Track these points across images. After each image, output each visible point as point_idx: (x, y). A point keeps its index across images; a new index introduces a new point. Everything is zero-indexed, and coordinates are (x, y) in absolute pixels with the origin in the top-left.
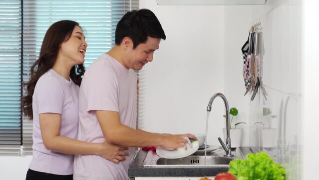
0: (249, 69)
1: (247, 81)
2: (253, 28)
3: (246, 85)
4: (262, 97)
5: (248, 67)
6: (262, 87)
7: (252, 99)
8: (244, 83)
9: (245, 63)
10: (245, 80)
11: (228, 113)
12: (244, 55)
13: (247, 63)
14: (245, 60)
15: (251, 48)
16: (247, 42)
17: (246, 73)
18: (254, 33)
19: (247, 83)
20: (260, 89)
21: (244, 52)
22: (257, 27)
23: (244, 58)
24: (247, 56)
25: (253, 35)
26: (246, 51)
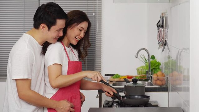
0: (160, 35)
1: (159, 41)
2: (163, 14)
3: (159, 44)
4: (168, 51)
5: (160, 34)
6: (168, 46)
7: (163, 51)
8: (158, 43)
9: (158, 32)
10: (158, 41)
11: (150, 58)
12: (158, 28)
13: (159, 32)
14: (158, 31)
15: (161, 24)
16: (160, 21)
17: (159, 37)
18: (163, 17)
19: (159, 43)
20: (166, 46)
21: (158, 26)
22: (165, 14)
23: (158, 29)
24: (159, 29)
25: (163, 18)
26: (159, 26)
